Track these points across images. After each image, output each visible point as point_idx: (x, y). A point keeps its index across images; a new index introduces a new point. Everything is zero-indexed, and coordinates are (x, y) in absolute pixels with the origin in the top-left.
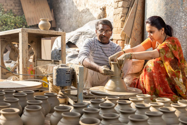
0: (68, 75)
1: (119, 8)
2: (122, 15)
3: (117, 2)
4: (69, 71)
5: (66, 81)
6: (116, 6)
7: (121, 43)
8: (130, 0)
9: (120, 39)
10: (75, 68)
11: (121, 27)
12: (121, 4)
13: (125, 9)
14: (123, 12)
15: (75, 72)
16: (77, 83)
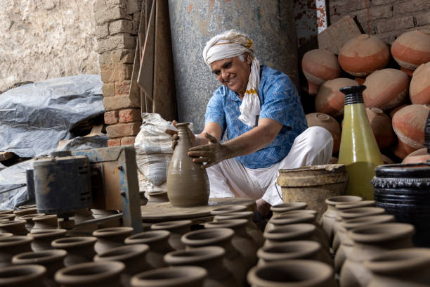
0: (84, 176)
1: (112, 38)
2: (125, 50)
3: (104, 23)
4: (86, 165)
5: (82, 194)
6: (104, 33)
7: (130, 114)
8: (136, 19)
9: (125, 106)
10: (100, 157)
11: (125, 79)
12: (117, 26)
13: (128, 36)
14: (124, 44)
15: (102, 166)
16: (123, 191)
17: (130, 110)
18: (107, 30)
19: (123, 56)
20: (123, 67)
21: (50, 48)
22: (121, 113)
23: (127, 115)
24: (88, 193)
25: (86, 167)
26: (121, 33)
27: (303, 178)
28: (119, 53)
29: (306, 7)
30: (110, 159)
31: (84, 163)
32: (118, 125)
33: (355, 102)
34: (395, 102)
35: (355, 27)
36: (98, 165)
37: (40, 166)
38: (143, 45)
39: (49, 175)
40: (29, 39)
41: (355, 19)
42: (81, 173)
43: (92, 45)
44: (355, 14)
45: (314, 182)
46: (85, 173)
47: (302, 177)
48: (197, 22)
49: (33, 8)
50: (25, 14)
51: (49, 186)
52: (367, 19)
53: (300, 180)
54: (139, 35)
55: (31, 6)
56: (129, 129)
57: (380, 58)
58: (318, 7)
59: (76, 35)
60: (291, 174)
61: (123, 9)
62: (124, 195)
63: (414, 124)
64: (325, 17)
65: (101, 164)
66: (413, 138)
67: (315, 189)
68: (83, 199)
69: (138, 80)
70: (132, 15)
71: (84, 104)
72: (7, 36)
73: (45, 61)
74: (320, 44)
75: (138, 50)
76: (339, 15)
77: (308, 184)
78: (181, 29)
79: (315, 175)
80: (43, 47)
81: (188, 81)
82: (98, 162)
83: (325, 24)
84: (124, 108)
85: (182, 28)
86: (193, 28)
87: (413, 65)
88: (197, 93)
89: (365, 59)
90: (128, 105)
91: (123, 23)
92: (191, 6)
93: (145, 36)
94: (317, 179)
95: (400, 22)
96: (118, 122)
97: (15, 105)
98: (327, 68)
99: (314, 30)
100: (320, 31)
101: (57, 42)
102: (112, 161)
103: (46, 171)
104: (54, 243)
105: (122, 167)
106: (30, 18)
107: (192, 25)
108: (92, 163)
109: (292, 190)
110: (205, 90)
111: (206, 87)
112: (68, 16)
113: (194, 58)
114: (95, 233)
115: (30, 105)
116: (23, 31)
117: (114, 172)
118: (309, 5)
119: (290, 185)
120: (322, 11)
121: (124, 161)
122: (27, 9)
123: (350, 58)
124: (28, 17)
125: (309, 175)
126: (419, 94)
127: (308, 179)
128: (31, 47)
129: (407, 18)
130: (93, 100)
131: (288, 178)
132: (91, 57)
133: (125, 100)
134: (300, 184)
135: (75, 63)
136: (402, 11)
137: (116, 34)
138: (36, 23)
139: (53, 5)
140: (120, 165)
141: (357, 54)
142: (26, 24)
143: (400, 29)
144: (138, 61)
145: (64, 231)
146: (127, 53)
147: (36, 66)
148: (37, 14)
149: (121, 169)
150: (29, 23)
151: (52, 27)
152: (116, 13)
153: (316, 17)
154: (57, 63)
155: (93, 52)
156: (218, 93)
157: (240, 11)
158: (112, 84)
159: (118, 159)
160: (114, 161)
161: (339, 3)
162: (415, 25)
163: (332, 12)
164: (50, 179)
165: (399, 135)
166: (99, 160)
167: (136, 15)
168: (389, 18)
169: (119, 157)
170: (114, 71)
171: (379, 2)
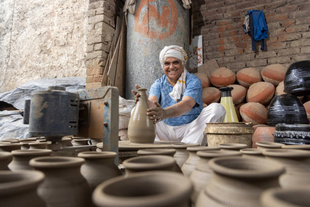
0: (74, 108)
1: (95, 52)
2: (102, 59)
3: (92, 44)
4: (77, 100)
5: (71, 122)
6: (91, 49)
8: (109, 45)
10: (89, 96)
11: (100, 74)
12: (99, 46)
13: (104, 52)
14: (102, 55)
15: (89, 103)
16: (105, 123)
18: (93, 48)
19: (100, 62)
20: (100, 68)
21: (59, 65)
24: (75, 122)
25: (77, 101)
26: (101, 50)
27: (230, 128)
28: (98, 60)
30: (97, 97)
31: (76, 97)
34: (240, 101)
35: (217, 65)
36: (86, 103)
37: (37, 94)
39: (44, 102)
40: (48, 59)
41: (217, 61)
42: (71, 105)
43: (81, 64)
44: (217, 59)
45: (238, 132)
46: (76, 106)
48: (142, 49)
49: (53, 45)
50: (48, 47)
51: (42, 111)
52: (222, 62)
53: (227, 129)
54: (110, 53)
55: (52, 43)
57: (232, 79)
58: (199, 54)
59: (73, 59)
60: (220, 125)
61: (103, 38)
62: (106, 125)
63: (254, 112)
64: (202, 59)
65: (89, 102)
66: (253, 119)
67: (237, 136)
69: (108, 74)
70: (107, 42)
71: (74, 89)
72: (38, 56)
73: (56, 70)
74: (198, 71)
75: (109, 60)
76: (208, 59)
77: (234, 133)
79: (238, 126)
80: (56, 64)
81: (134, 79)
82: (87, 100)
83: (202, 62)
85: (134, 52)
86: (140, 52)
89: (224, 78)
91: (102, 45)
92: (140, 41)
93: (113, 54)
94: (240, 130)
95: (238, 65)
97: (36, 87)
98: (204, 82)
99: (196, 65)
100: (199, 66)
101: (63, 61)
102: (99, 98)
103: (42, 99)
104: (33, 162)
105: (107, 103)
106: (51, 49)
107: (140, 50)
108: (82, 101)
109: (220, 136)
112: (71, 50)
113: (139, 67)
114: (80, 154)
115: (44, 87)
116: (46, 55)
117: (99, 108)
118: (194, 53)
119: (219, 132)
120: (201, 56)
121: (110, 98)
122: (50, 45)
123: (217, 77)
124: (50, 49)
125: (233, 126)
126: (253, 97)
127: (234, 129)
128: (49, 63)
129: (242, 63)
131: (218, 127)
132: (80, 70)
133: (98, 85)
134: (227, 132)
135: (71, 73)
136: (240, 60)
137: (98, 50)
138: (54, 52)
139: (63, 44)
140: (106, 101)
141: (221, 76)
142: (49, 52)
143: (238, 68)
144: (108, 66)
145: (49, 151)
146: (103, 61)
147: (51, 72)
148: (55, 48)
149: (106, 104)
150: (50, 51)
151: (62, 54)
152: (99, 39)
153: (197, 59)
154: (62, 72)
155: (81, 68)
156: (158, 81)
159: (104, 96)
160: (101, 98)
161: (209, 54)
162: (246, 66)
163: (205, 57)
164: (44, 105)
165: (244, 117)
166: (87, 99)
167: (110, 43)
168: (233, 63)
169: (105, 95)
170: (94, 70)
171: (228, 55)
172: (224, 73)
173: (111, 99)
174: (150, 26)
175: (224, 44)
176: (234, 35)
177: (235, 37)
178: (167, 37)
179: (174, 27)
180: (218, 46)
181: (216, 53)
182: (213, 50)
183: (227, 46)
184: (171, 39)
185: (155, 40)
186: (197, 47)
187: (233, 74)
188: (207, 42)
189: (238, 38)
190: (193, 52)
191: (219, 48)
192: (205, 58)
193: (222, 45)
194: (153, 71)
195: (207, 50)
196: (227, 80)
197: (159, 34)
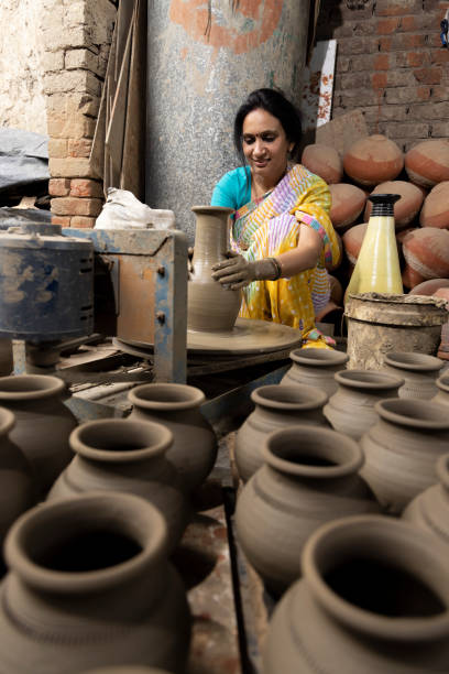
0: (87, 276)
1: (68, 73)
2: (87, 95)
3: (58, 49)
4: (90, 256)
6: (57, 66)
7: (87, 186)
8: (103, 54)
9: (80, 175)
10: (115, 245)
11: (84, 137)
12: (78, 57)
13: (92, 77)
14: (87, 85)
15: (116, 262)
16: (160, 313)
17: (89, 181)
18: (62, 61)
19: (83, 102)
20: (83, 119)
22: (74, 183)
23: (83, 188)
24: (89, 308)
25: (91, 259)
26: (83, 69)
28: (78, 98)
29: (308, 90)
30: (136, 252)
31: (89, 251)
32: (68, 198)
33: (384, 214)
34: (406, 221)
35: (363, 125)
36: (107, 259)
38: (113, 93)
39: (23, 267)
41: (364, 113)
42: (83, 271)
43: (19, 91)
44: (364, 110)
45: (419, 322)
46: (89, 270)
47: (402, 312)
48: (191, 76)
51: (22, 288)
52: (376, 119)
54: (108, 78)
56: (85, 206)
57: (396, 166)
58: (322, 91)
61: (88, 33)
62: (162, 320)
63: (434, 251)
64: (329, 107)
66: (430, 266)
67: (416, 331)
68: (84, 318)
69: (107, 140)
70: (99, 47)
71: (11, 166)
74: (317, 139)
75: (105, 100)
76: (344, 108)
78: (166, 82)
81: (169, 155)
82: (109, 254)
83: (328, 116)
84: (78, 178)
85: (168, 81)
86: (184, 83)
87: (429, 182)
88: (179, 172)
89: (379, 164)
90: (85, 173)
91: (87, 56)
92: (185, 50)
94: (424, 317)
95: (413, 128)
96: (68, 194)
98: (332, 170)
99: (313, 121)
100: (319, 124)
102: (140, 255)
103: (18, 259)
105: (163, 270)
107: (184, 78)
108: (96, 253)
110: (192, 171)
111: (194, 167)
113: (181, 125)
118: (312, 88)
119: (379, 321)
120: (327, 100)
121: (172, 259)
123: (363, 162)
127: (412, 316)
129: (422, 125)
130: (25, 162)
131: (378, 310)
133: (83, 166)
134: (397, 322)
136: (418, 117)
137: (75, 69)
140: (160, 266)
141: (371, 157)
143: (412, 137)
146: (90, 100)
149: (162, 273)
152: (78, 37)
153: (317, 105)
157: (251, 71)
158: (64, 141)
159: (156, 253)
160: (146, 256)
161: (347, 93)
162: (431, 135)
163: (337, 102)
164: (25, 275)
165: (412, 260)
166: (110, 250)
167: (104, 48)
168: (402, 122)
169: (158, 250)
170: (69, 122)
171: (394, 100)
172: (379, 151)
173: (175, 262)
174: (213, 10)
175: (386, 70)
176: (416, 47)
177: (418, 52)
178: (256, 46)
179: (274, 19)
180: (371, 76)
181: (366, 92)
182: (358, 84)
183: (395, 76)
184: (265, 53)
185: (223, 53)
186: (319, 73)
187: (400, 152)
188: (348, 60)
189: (422, 56)
190: (309, 84)
191: (375, 79)
192: (338, 104)
193: (382, 72)
194: (216, 139)
195: (344, 83)
196: (385, 169)
197: (235, 37)
